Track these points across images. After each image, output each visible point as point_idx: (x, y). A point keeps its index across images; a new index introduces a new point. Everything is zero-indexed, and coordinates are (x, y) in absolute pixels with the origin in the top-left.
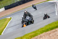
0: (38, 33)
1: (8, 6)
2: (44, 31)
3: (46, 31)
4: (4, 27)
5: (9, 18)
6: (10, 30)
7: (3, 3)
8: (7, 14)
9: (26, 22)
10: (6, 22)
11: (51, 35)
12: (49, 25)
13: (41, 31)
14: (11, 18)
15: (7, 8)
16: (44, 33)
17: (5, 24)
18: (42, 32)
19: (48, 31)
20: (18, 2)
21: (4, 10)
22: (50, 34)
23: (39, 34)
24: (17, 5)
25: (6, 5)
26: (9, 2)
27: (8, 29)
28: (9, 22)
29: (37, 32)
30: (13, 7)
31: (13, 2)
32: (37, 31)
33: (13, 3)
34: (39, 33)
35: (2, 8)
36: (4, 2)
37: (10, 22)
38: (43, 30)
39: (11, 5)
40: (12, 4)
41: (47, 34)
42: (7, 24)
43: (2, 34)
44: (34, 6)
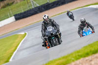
0: (71, 60)
1: (21, 14)
2: (81, 56)
3: (85, 57)
4: (13, 49)
5: (23, 33)
6: (24, 54)
10: (17, 41)
11: (93, 63)
12: (91, 45)
13: (76, 56)
14: (26, 34)
15: (19, 17)
16: (82, 59)
17: (14, 45)
18: (78, 57)
19: (87, 56)
20: (37, 7)
21: (15, 20)
22: (91, 61)
23: (73, 61)
24: (35, 12)
25: (17, 13)
26: (22, 7)
27: (21, 53)
28: (23, 41)
29: (70, 58)
30: (30, 16)
31: (29, 7)
32: (69, 55)
33: (29, 9)
34: (73, 59)
35: (11, 17)
36: (13, 7)
38: (80, 54)
39: (25, 12)
40: (28, 11)
41: (87, 60)
42: (19, 43)
43: (11, 60)
44: (70, 13)
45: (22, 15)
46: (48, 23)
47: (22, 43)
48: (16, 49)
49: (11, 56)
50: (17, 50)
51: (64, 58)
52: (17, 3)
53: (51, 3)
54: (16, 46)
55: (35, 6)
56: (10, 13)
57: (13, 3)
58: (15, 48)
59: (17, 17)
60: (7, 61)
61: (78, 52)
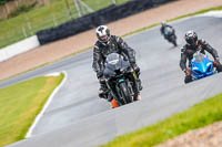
0: (164, 134)
1: (52, 30)
2: (188, 127)
5: (57, 74)
7: (31, 20)
11: (215, 140)
13: (177, 126)
14: (63, 75)
23: (171, 137)
29: (164, 130)
31: (71, 14)
34: (170, 132)
35: (30, 36)
38: (185, 121)
39: (61, 27)
44: (168, 29)
45: (54, 33)
46: (108, 47)
48: (41, 109)
50: (42, 112)
51: (148, 129)
52: (43, 5)
53: (122, 6)
54: (40, 102)
56: (26, 28)
60: (21, 138)
61: (181, 117)
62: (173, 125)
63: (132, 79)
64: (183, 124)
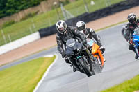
1: (48, 28)
4: (37, 78)
7: (35, 22)
8: (45, 47)
9: (69, 55)
10: (42, 66)
13: (127, 88)
20: (71, 19)
35: (34, 32)
37: (53, 67)
39: (54, 26)
47: (50, 70)
48: (41, 78)
49: (34, 88)
50: (42, 80)
52: (42, 13)
54: (40, 73)
55: (69, 18)
56: (32, 27)
57: (37, 13)
58: (39, 77)
59: (43, 33)
61: (129, 83)
62: (124, 87)
63: (86, 55)
64: (131, 87)
